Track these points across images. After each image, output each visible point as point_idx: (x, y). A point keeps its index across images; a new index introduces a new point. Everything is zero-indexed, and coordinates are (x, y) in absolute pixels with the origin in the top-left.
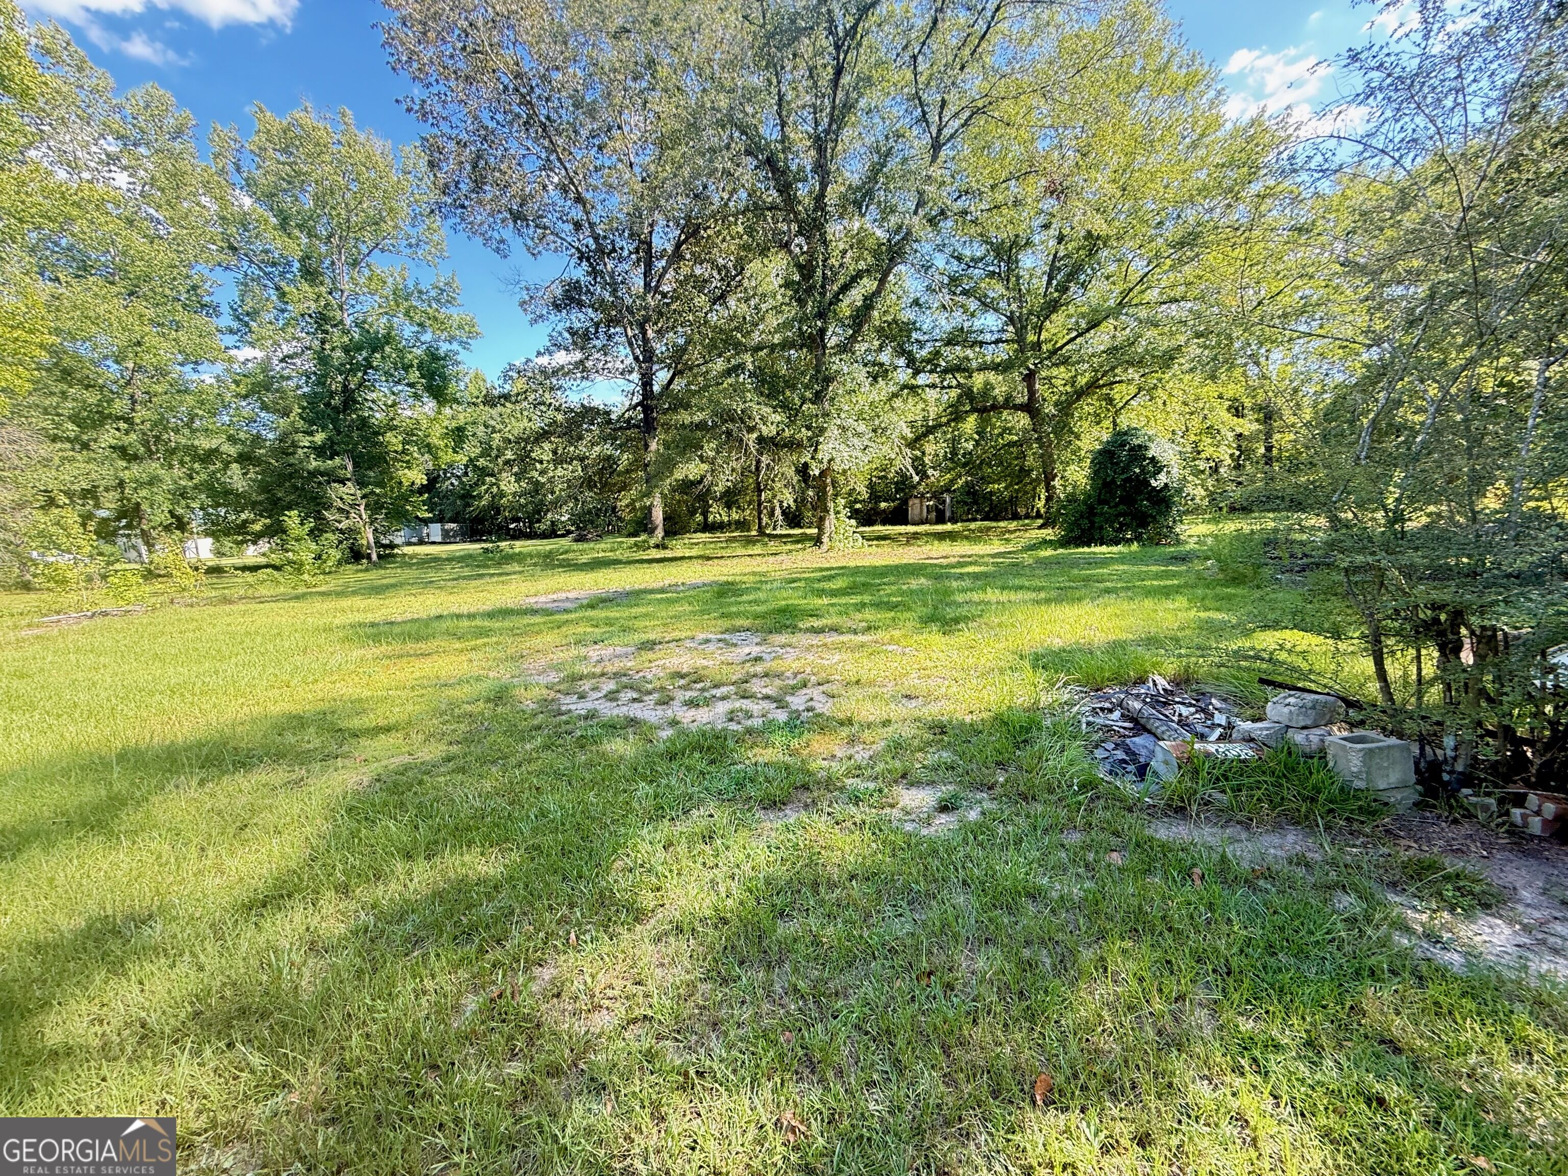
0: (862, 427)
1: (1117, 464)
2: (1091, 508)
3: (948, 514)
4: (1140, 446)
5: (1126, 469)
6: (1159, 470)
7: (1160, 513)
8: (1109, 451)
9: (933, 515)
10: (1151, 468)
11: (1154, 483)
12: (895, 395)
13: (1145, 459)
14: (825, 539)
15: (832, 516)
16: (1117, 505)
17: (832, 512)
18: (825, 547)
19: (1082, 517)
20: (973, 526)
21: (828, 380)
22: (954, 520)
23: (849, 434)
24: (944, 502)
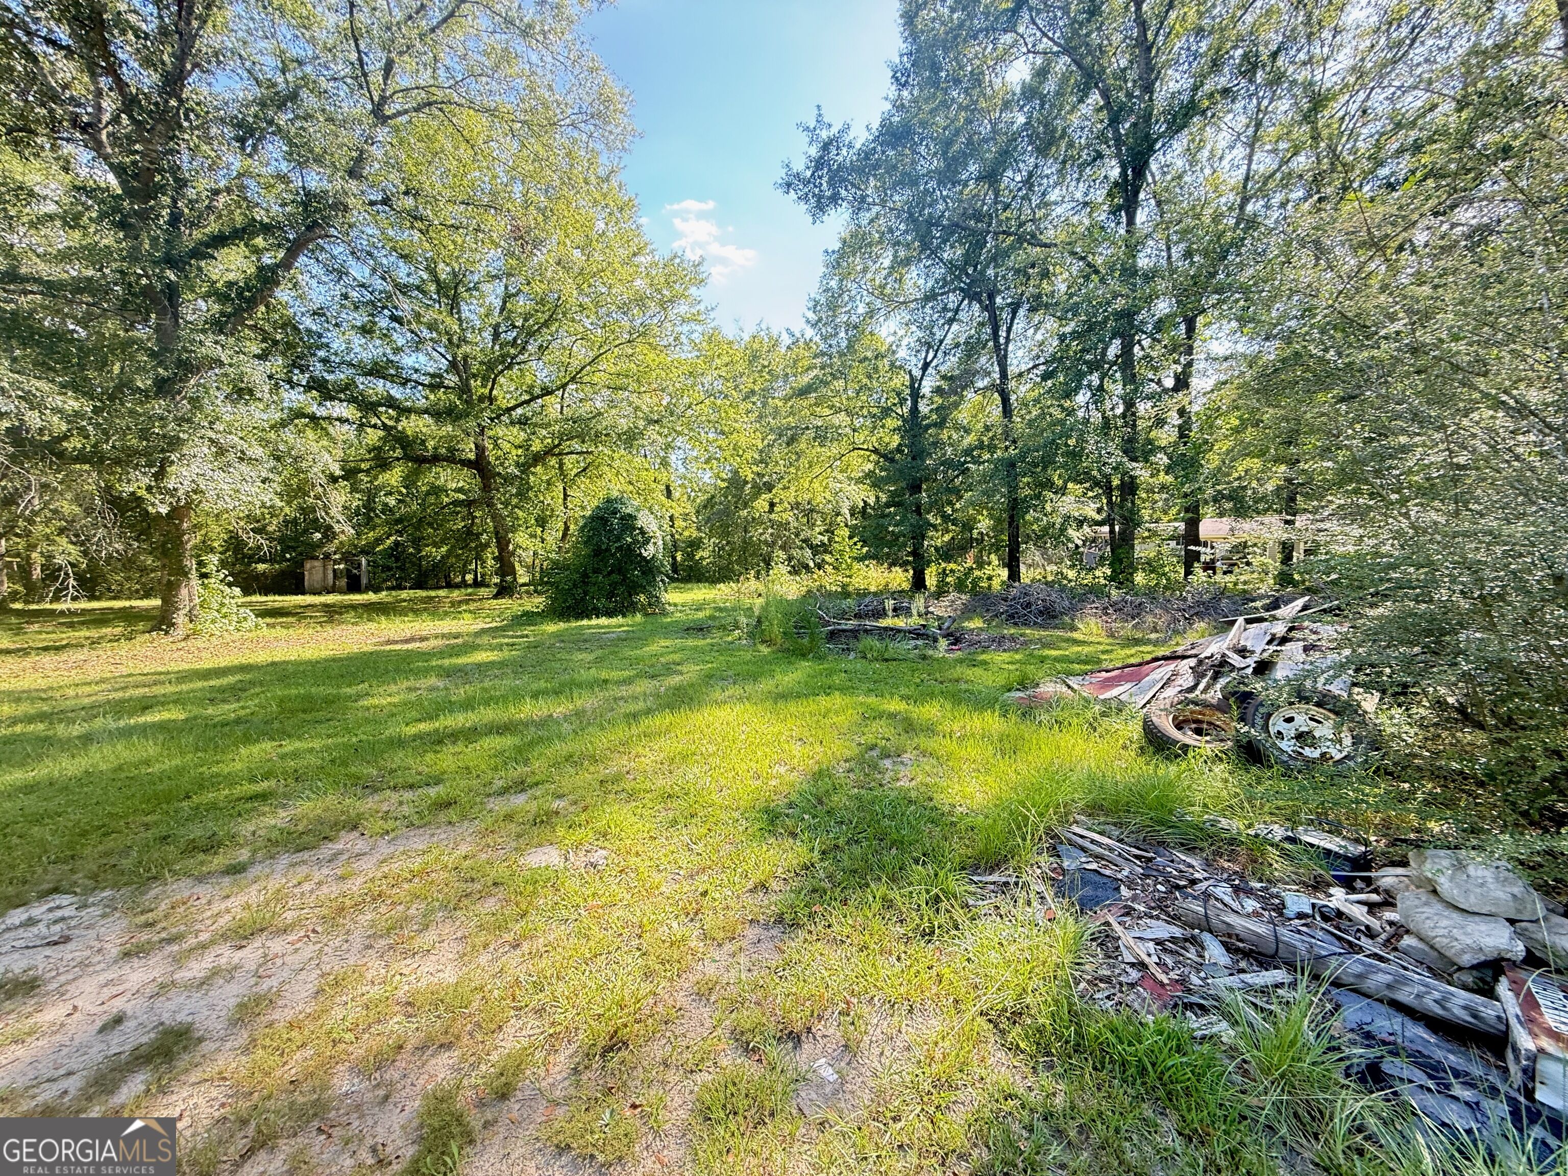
0: (257, 451)
1: (611, 531)
2: (585, 575)
3: (364, 581)
4: (630, 515)
5: (619, 538)
6: (647, 541)
7: (649, 583)
8: (602, 518)
9: (343, 582)
10: (640, 538)
11: (645, 554)
12: (283, 424)
13: (634, 529)
14: (180, 618)
15: (195, 581)
16: (610, 573)
17: (194, 574)
18: (180, 632)
19: (575, 586)
20: (404, 594)
21: (187, 368)
22: (377, 590)
23: (231, 456)
24: (360, 565)
